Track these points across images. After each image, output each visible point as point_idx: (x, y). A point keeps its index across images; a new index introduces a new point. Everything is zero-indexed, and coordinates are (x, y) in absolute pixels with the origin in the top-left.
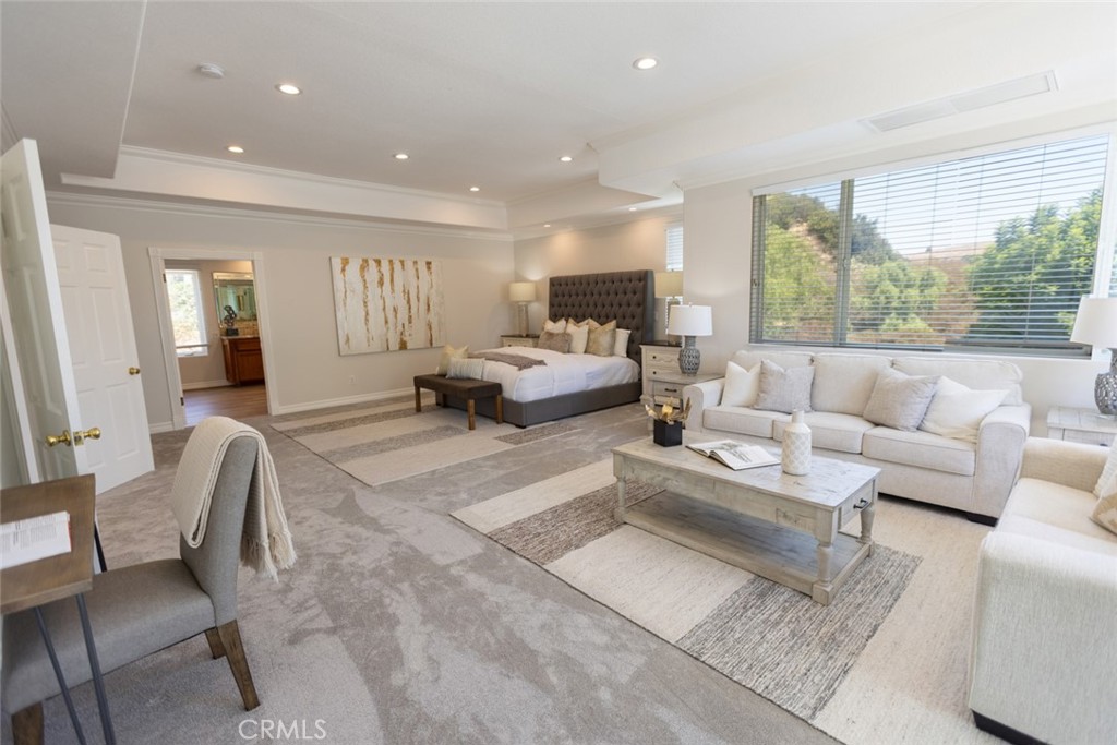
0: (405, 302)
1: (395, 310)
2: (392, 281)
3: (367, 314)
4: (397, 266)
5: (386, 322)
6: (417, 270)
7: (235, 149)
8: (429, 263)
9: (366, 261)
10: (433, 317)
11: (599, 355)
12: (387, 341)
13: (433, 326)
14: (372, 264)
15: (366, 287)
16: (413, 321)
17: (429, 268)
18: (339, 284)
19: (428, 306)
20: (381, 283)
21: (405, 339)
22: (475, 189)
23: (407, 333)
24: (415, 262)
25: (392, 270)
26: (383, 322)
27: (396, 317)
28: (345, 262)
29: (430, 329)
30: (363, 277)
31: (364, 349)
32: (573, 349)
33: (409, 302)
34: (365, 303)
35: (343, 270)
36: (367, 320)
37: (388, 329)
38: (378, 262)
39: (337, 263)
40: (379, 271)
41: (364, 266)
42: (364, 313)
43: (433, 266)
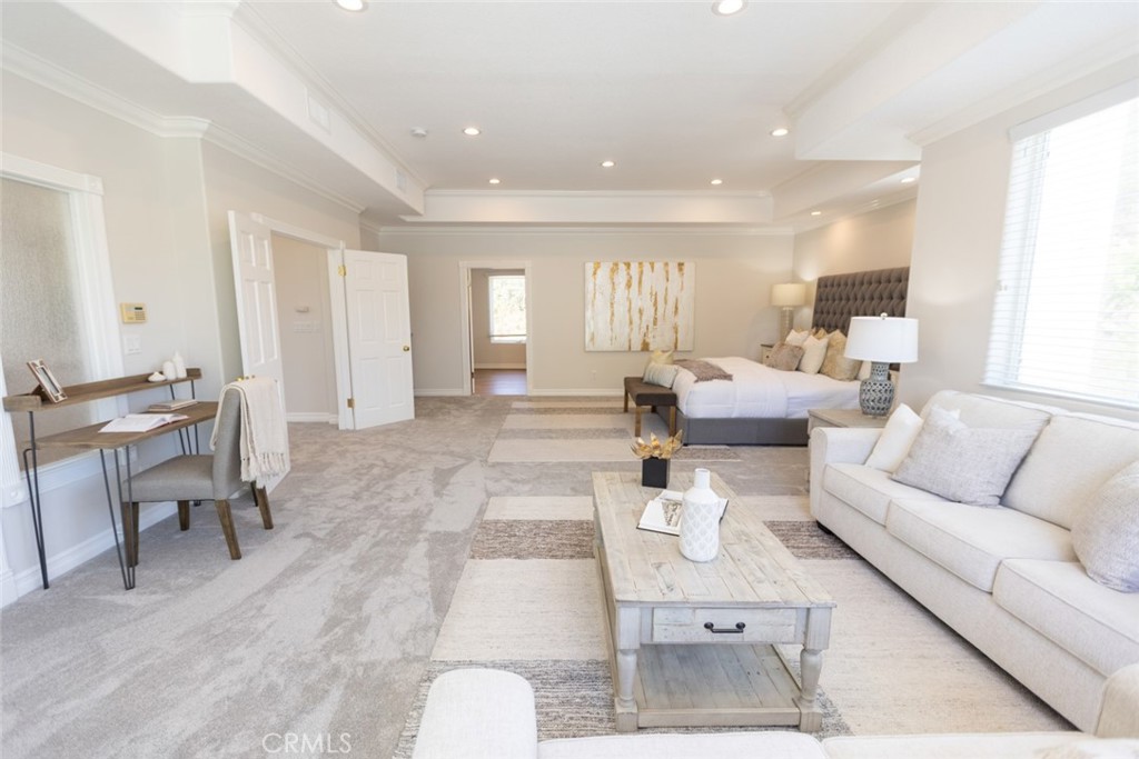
0: (652, 304)
1: (641, 312)
2: (640, 282)
3: (613, 314)
4: (647, 267)
5: (631, 323)
6: (667, 272)
7: (494, 181)
8: (681, 265)
9: (616, 265)
10: (681, 321)
11: (833, 378)
12: (630, 341)
13: (679, 329)
14: (622, 266)
15: (614, 289)
16: (659, 323)
17: (681, 270)
18: (590, 286)
19: (676, 308)
20: (629, 285)
21: (647, 340)
22: (717, 182)
23: (650, 335)
24: (666, 264)
25: (641, 273)
26: (628, 322)
27: (641, 319)
28: (597, 266)
29: (676, 332)
30: (612, 279)
31: (607, 346)
32: (803, 366)
33: (655, 304)
34: (612, 304)
35: (595, 273)
36: (612, 320)
37: (632, 329)
38: (628, 265)
39: (590, 267)
40: (628, 274)
41: (615, 269)
42: (610, 314)
43: (685, 268)
